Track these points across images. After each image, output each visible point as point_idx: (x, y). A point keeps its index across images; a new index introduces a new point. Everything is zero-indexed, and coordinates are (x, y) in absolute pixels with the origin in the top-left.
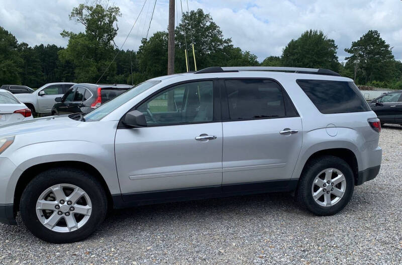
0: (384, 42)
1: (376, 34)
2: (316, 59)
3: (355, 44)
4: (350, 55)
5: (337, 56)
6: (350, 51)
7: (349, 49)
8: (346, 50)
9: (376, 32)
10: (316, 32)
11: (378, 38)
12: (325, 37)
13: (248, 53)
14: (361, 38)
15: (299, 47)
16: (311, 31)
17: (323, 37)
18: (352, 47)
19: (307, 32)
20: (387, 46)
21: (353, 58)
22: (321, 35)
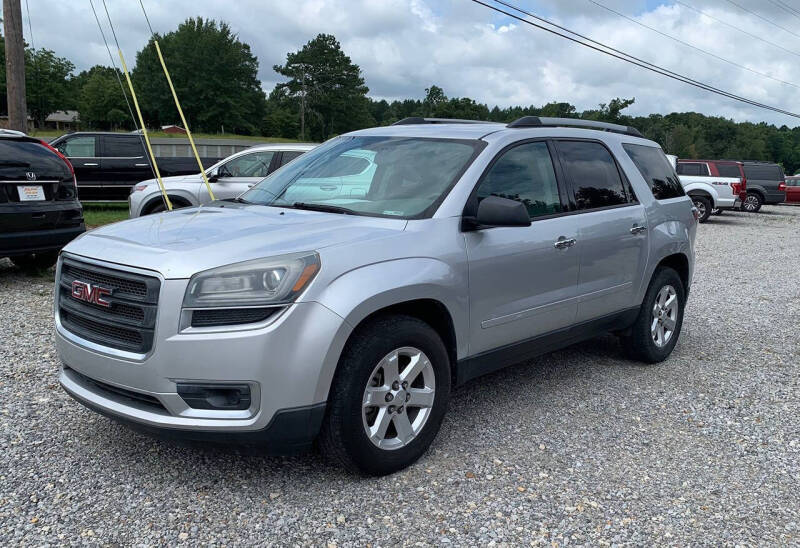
0: (348, 60)
1: (333, 44)
2: (220, 82)
3: (293, 59)
4: (287, 80)
5: (258, 78)
6: (285, 72)
7: (284, 66)
8: (277, 69)
9: (332, 38)
10: (213, 24)
11: (336, 51)
12: (233, 37)
13: (49, 55)
14: (305, 47)
15: (176, 53)
16: (200, 21)
17: (229, 37)
18: (288, 64)
19: (192, 22)
20: (355, 68)
21: (293, 86)
22: (225, 31)
